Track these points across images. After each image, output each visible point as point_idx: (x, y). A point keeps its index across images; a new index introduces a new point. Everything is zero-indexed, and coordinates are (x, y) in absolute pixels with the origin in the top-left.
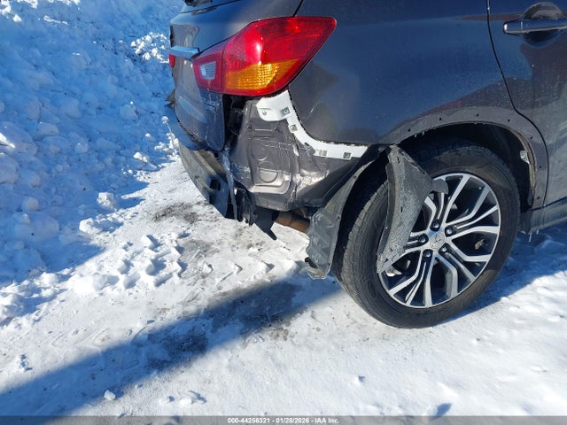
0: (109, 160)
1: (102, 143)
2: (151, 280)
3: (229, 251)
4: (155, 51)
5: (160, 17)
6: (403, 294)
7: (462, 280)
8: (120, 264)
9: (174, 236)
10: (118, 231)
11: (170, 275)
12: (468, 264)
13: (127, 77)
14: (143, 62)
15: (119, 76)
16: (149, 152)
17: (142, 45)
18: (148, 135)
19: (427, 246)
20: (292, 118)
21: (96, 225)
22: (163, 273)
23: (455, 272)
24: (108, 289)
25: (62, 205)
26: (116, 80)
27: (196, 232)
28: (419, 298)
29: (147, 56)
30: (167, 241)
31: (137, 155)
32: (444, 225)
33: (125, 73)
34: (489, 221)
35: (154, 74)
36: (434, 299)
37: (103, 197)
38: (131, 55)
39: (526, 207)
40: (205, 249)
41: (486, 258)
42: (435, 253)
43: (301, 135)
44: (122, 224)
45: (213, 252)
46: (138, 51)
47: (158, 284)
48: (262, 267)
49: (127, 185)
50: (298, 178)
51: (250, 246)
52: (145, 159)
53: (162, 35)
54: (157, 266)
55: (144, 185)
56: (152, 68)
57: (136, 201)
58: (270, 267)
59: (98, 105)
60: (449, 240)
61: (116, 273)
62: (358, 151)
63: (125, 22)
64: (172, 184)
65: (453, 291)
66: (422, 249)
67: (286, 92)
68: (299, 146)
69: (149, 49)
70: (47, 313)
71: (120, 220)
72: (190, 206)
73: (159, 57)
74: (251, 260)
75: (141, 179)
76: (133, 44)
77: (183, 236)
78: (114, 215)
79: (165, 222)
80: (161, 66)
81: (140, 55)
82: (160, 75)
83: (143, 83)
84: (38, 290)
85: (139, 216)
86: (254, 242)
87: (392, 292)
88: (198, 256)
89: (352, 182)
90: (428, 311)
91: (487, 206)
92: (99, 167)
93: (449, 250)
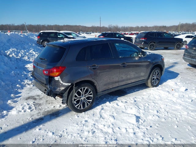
0: (10, 87)
1: (8, 82)
2: (29, 110)
3: (45, 105)
4: (13, 54)
5: (13, 42)
6: (78, 107)
7: (87, 104)
8: (21, 108)
9: (32, 102)
10: (18, 102)
11: (33, 109)
12: (88, 102)
13: (7, 63)
14: (10, 58)
15: (4, 62)
16: (20, 84)
17: (9, 52)
18: (19, 80)
19: (81, 99)
20: (60, 80)
21: (12, 101)
22: (31, 109)
23: (86, 103)
24: (20, 113)
25: (2, 97)
26: (4, 64)
27: (36, 102)
28: (80, 107)
29: (11, 56)
30: (31, 104)
31: (18, 85)
32: (84, 95)
33: (6, 61)
34: (91, 94)
35: (14, 61)
36: (83, 108)
37: (12, 95)
38: (6, 55)
39: (97, 92)
40: (40, 105)
41: (91, 101)
42: (83, 100)
43: (61, 82)
44: (18, 101)
45: (42, 105)
46: (8, 54)
47: (31, 111)
48: (53, 107)
49: (16, 93)
50: (61, 88)
51: (49, 104)
52: (20, 86)
53: (15, 49)
54: (30, 108)
55: (20, 93)
56: (13, 60)
57: (20, 96)
58: (54, 107)
59: (3, 72)
60: (85, 98)
61: (21, 110)
62: (70, 84)
63: (2, 45)
64: (28, 92)
65: (86, 106)
66: (80, 99)
67: (59, 76)
68: (61, 84)
69: (11, 53)
70: (7, 118)
71: (17, 100)
72: (34, 97)
73: (15, 56)
74: (50, 106)
75: (19, 91)
76: (6, 52)
77: (34, 102)
78: (16, 99)
79: (29, 100)
80: (16, 59)
81: (9, 55)
82: (15, 62)
83: (11, 64)
84: (4, 114)
85: (22, 99)
86: (50, 103)
87: (76, 106)
88: (39, 106)
89: (69, 89)
90: (82, 110)
91: (90, 92)
92: (8, 88)
93: (85, 99)
